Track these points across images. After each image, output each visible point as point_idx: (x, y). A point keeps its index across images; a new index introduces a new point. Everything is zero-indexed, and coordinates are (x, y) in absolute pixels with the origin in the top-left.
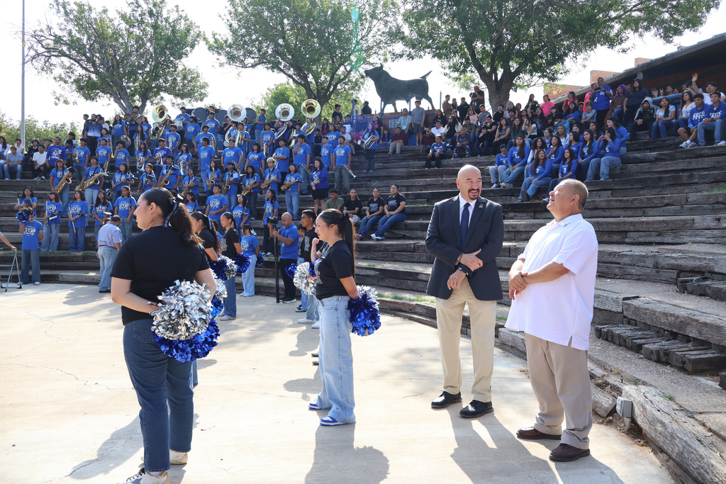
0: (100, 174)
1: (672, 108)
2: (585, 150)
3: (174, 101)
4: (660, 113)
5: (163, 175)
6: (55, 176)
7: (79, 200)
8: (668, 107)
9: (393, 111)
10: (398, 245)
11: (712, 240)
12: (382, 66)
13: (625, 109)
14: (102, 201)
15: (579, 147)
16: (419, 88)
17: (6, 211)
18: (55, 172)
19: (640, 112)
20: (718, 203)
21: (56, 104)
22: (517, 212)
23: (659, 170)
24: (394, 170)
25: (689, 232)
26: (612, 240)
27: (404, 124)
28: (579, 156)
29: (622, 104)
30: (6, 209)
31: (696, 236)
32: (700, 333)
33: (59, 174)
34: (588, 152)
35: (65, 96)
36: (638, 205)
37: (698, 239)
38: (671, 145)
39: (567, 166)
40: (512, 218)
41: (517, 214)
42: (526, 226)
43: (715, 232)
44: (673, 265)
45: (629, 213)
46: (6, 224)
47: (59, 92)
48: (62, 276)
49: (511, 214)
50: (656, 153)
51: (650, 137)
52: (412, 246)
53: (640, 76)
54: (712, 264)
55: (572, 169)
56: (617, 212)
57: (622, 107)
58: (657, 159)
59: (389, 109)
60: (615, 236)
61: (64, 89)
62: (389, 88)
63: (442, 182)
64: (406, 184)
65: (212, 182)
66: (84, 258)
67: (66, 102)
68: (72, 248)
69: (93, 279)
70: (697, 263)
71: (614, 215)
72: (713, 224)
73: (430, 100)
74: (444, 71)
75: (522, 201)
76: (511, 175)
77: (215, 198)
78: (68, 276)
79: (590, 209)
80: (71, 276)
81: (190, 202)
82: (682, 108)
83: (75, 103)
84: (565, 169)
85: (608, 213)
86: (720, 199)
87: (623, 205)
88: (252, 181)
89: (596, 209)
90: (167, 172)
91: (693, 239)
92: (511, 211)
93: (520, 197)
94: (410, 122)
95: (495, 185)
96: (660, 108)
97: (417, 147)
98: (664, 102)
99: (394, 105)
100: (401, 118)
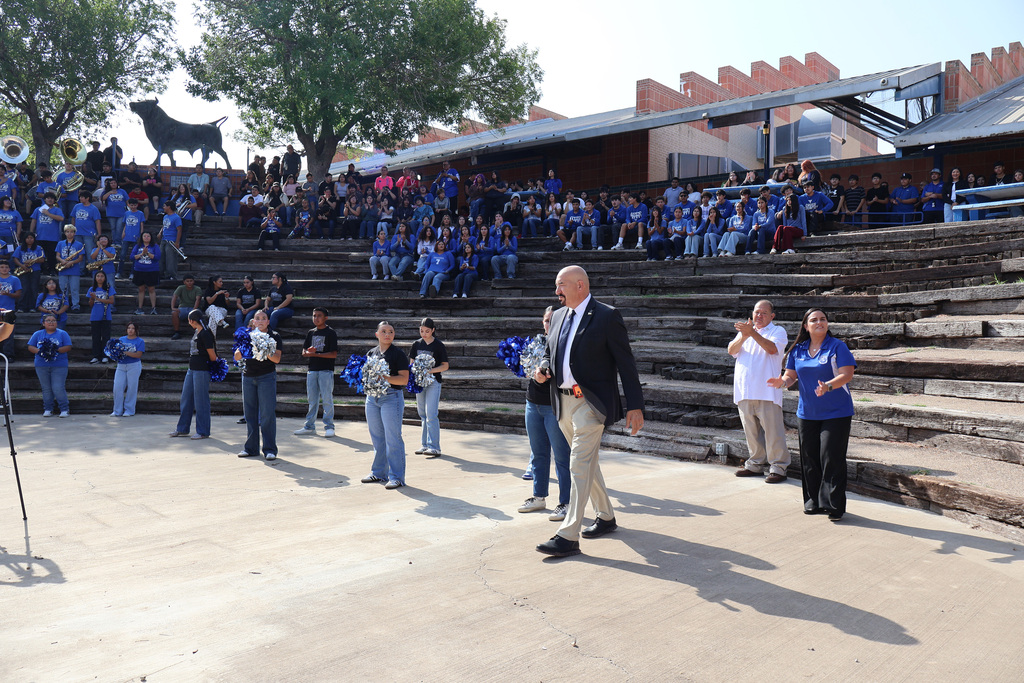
8: (534, 205)
11: (656, 338)
12: (157, 101)
16: (207, 137)
19: (509, 207)
20: (643, 306)
22: (430, 309)
25: (636, 332)
27: (199, 184)
31: (642, 334)
32: (723, 403)
37: (645, 337)
41: (431, 311)
42: (461, 324)
43: (659, 331)
44: (648, 358)
50: (543, 253)
51: (521, 233)
53: (475, 162)
54: (683, 356)
58: (544, 259)
59: (166, 161)
63: (302, 269)
64: (252, 269)
70: (671, 356)
72: (657, 325)
73: (224, 155)
75: (425, 296)
76: (400, 267)
79: (517, 308)
86: (645, 304)
88: (33, 256)
89: (522, 308)
91: (640, 337)
92: (423, 308)
93: (422, 292)
94: (207, 182)
95: (374, 277)
96: (528, 204)
97: (225, 218)
98: (532, 200)
99: (171, 156)
100: (194, 177)
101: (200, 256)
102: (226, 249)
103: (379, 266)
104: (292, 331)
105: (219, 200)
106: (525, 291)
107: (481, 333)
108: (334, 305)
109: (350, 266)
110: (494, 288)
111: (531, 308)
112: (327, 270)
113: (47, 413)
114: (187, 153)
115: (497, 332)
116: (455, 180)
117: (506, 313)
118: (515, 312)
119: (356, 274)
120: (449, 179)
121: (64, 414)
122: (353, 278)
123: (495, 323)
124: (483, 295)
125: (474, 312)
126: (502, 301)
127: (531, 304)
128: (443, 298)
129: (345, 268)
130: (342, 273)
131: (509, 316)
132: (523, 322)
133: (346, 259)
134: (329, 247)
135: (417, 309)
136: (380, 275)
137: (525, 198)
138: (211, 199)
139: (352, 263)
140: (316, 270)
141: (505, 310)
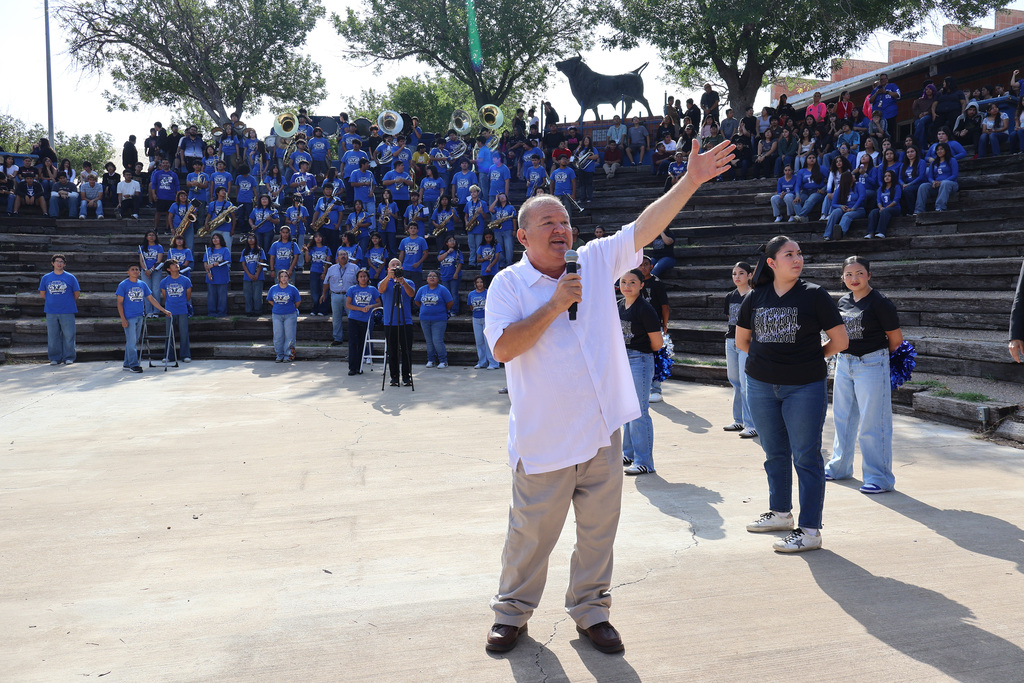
0: (230, 209)
1: (1004, 116)
2: (909, 173)
3: (275, 104)
4: (988, 123)
5: (319, 210)
6: (176, 212)
7: (218, 247)
8: (999, 115)
9: (594, 118)
10: (682, 298)
13: (935, 115)
14: (252, 247)
15: (898, 169)
16: (629, 87)
17: (102, 263)
18: (176, 207)
19: (961, 121)
21: (110, 110)
22: (831, 253)
23: (1014, 197)
24: (618, 199)
26: (992, 285)
27: (617, 136)
28: (900, 180)
29: (929, 109)
30: (101, 260)
33: (182, 210)
34: (912, 175)
35: (122, 98)
36: (1013, 242)
38: (1013, 164)
39: (888, 194)
40: (825, 261)
41: (832, 256)
45: (999, 252)
46: (109, 281)
47: (114, 91)
48: (218, 349)
49: (823, 257)
50: (999, 175)
51: (977, 153)
52: (704, 299)
53: (934, 72)
55: (896, 198)
56: (981, 252)
57: (931, 114)
58: (1000, 184)
59: (590, 116)
60: (996, 282)
61: (121, 88)
62: (589, 86)
63: (700, 215)
65: (387, 219)
66: (237, 325)
67: (123, 107)
68: (213, 312)
69: (262, 352)
71: (975, 254)
73: (645, 103)
74: (665, 63)
75: (830, 238)
76: (805, 207)
77: (412, 241)
78: (227, 349)
79: (941, 248)
80: (232, 349)
81: (377, 247)
82: (1019, 116)
83: (135, 108)
84: (886, 198)
85: (967, 254)
87: (989, 243)
88: (447, 217)
89: (949, 247)
90: (326, 207)
92: (822, 253)
93: (826, 235)
94: (624, 133)
95: (778, 219)
96: (989, 115)
97: (639, 168)
98: (995, 109)
99: (596, 111)
100: (612, 128)
101: (603, 209)
102: (633, 199)
103: (782, 205)
104: (673, 283)
105: (636, 151)
106: (961, 226)
107: (885, 281)
108: (722, 253)
109: (757, 208)
110: (919, 225)
111: (961, 248)
112: (726, 215)
113: (429, 364)
114: (610, 106)
115: (905, 280)
116: (894, 98)
117: (926, 255)
118: (939, 253)
119: (759, 218)
120: (888, 97)
121: (442, 365)
122: (755, 222)
123: (904, 268)
124: (903, 233)
125: (886, 255)
126: (922, 240)
127: (962, 242)
128: (852, 239)
129: (746, 211)
130: (742, 217)
131: (931, 259)
132: (941, 265)
133: (752, 201)
134: (738, 189)
135: (816, 254)
136: (785, 218)
137: (984, 108)
138: (628, 150)
139: (758, 205)
140: (714, 215)
141: (926, 251)
